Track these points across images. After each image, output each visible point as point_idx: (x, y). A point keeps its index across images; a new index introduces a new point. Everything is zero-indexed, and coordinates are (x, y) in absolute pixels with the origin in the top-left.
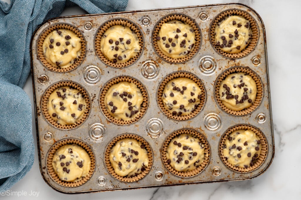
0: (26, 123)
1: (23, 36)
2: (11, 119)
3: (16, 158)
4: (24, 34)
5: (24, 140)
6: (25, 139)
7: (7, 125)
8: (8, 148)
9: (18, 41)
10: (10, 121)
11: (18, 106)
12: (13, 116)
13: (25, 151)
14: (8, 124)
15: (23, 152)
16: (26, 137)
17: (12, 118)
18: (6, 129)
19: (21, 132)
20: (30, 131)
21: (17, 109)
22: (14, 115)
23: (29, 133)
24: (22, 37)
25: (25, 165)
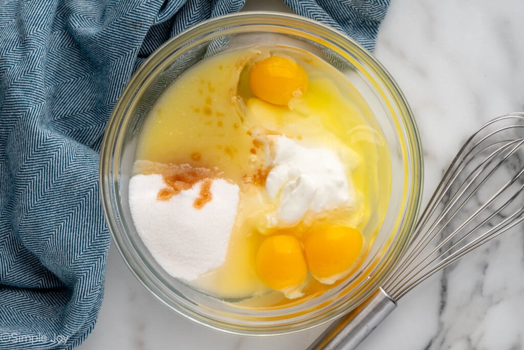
0: (98, 235)
1: (131, 51)
2: (65, 221)
3: (55, 310)
4: (134, 49)
5: (85, 274)
6: (88, 271)
7: (54, 233)
8: (41, 282)
9: (116, 60)
10: (62, 224)
11: (89, 193)
12: (71, 214)
13: (82, 300)
14: (57, 230)
15: (76, 301)
16: (91, 268)
17: (68, 217)
18: (49, 239)
19: (81, 254)
20: (102, 256)
21: (84, 199)
22: (73, 211)
23: (99, 259)
24: (128, 53)
25: (74, 332)
